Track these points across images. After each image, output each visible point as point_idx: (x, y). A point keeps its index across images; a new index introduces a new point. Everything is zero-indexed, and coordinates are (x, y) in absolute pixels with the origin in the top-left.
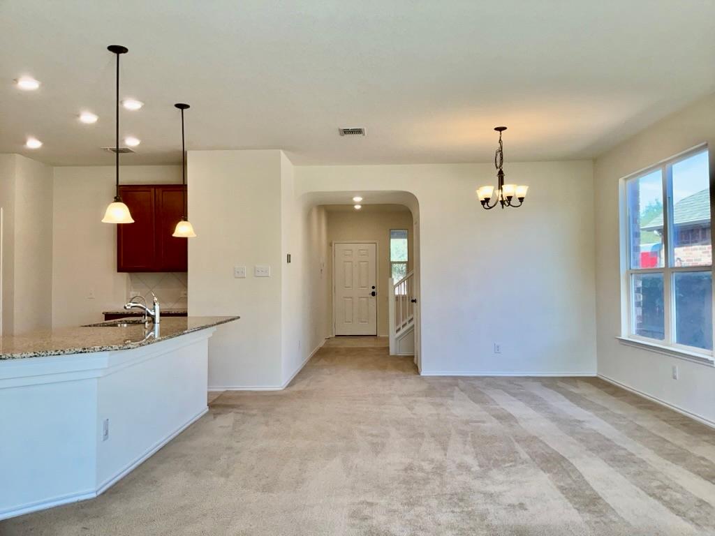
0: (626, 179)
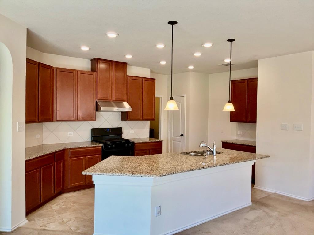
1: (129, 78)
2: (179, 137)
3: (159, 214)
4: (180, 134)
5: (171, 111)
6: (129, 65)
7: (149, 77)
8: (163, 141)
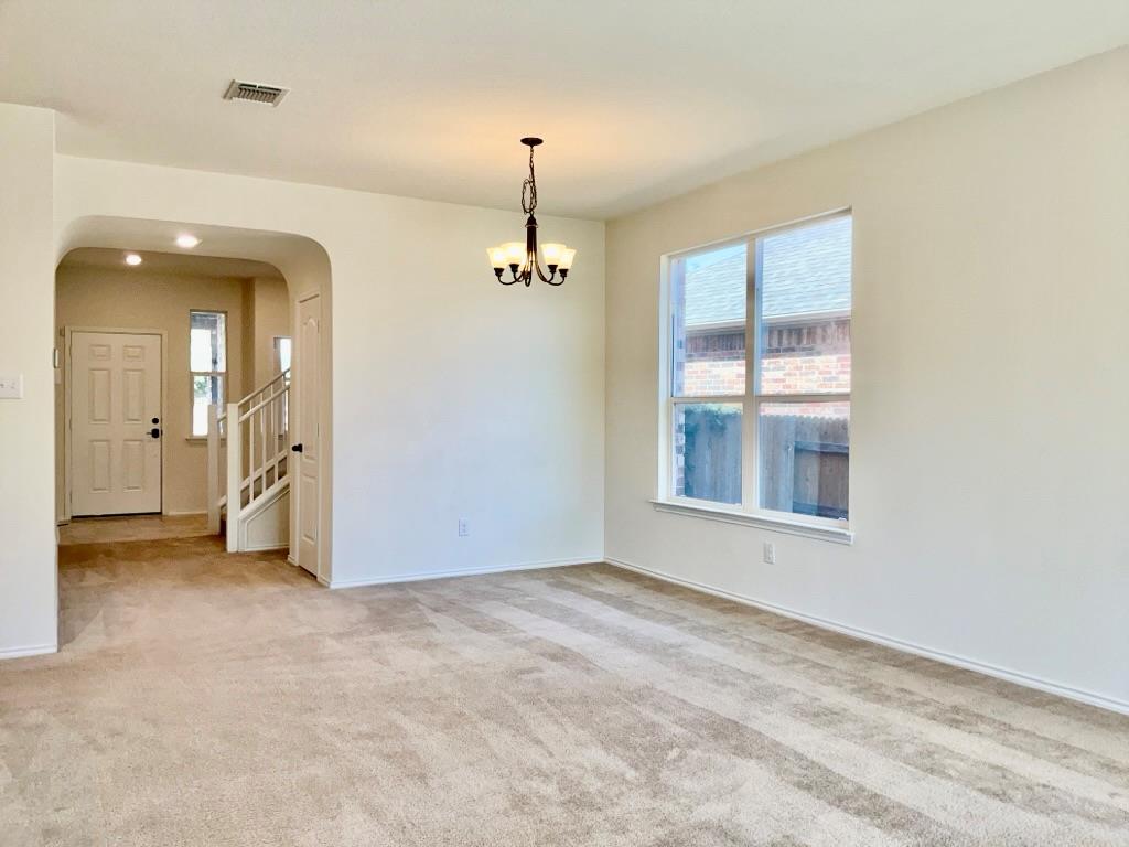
0: (670, 257)
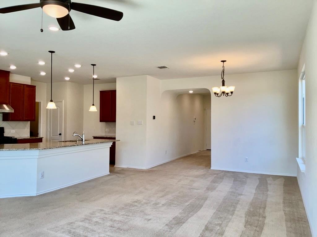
1: (11, 84)
2: (58, 136)
3: (43, 177)
4: (59, 133)
5: (50, 110)
6: (11, 73)
7: (30, 84)
8: (43, 138)
